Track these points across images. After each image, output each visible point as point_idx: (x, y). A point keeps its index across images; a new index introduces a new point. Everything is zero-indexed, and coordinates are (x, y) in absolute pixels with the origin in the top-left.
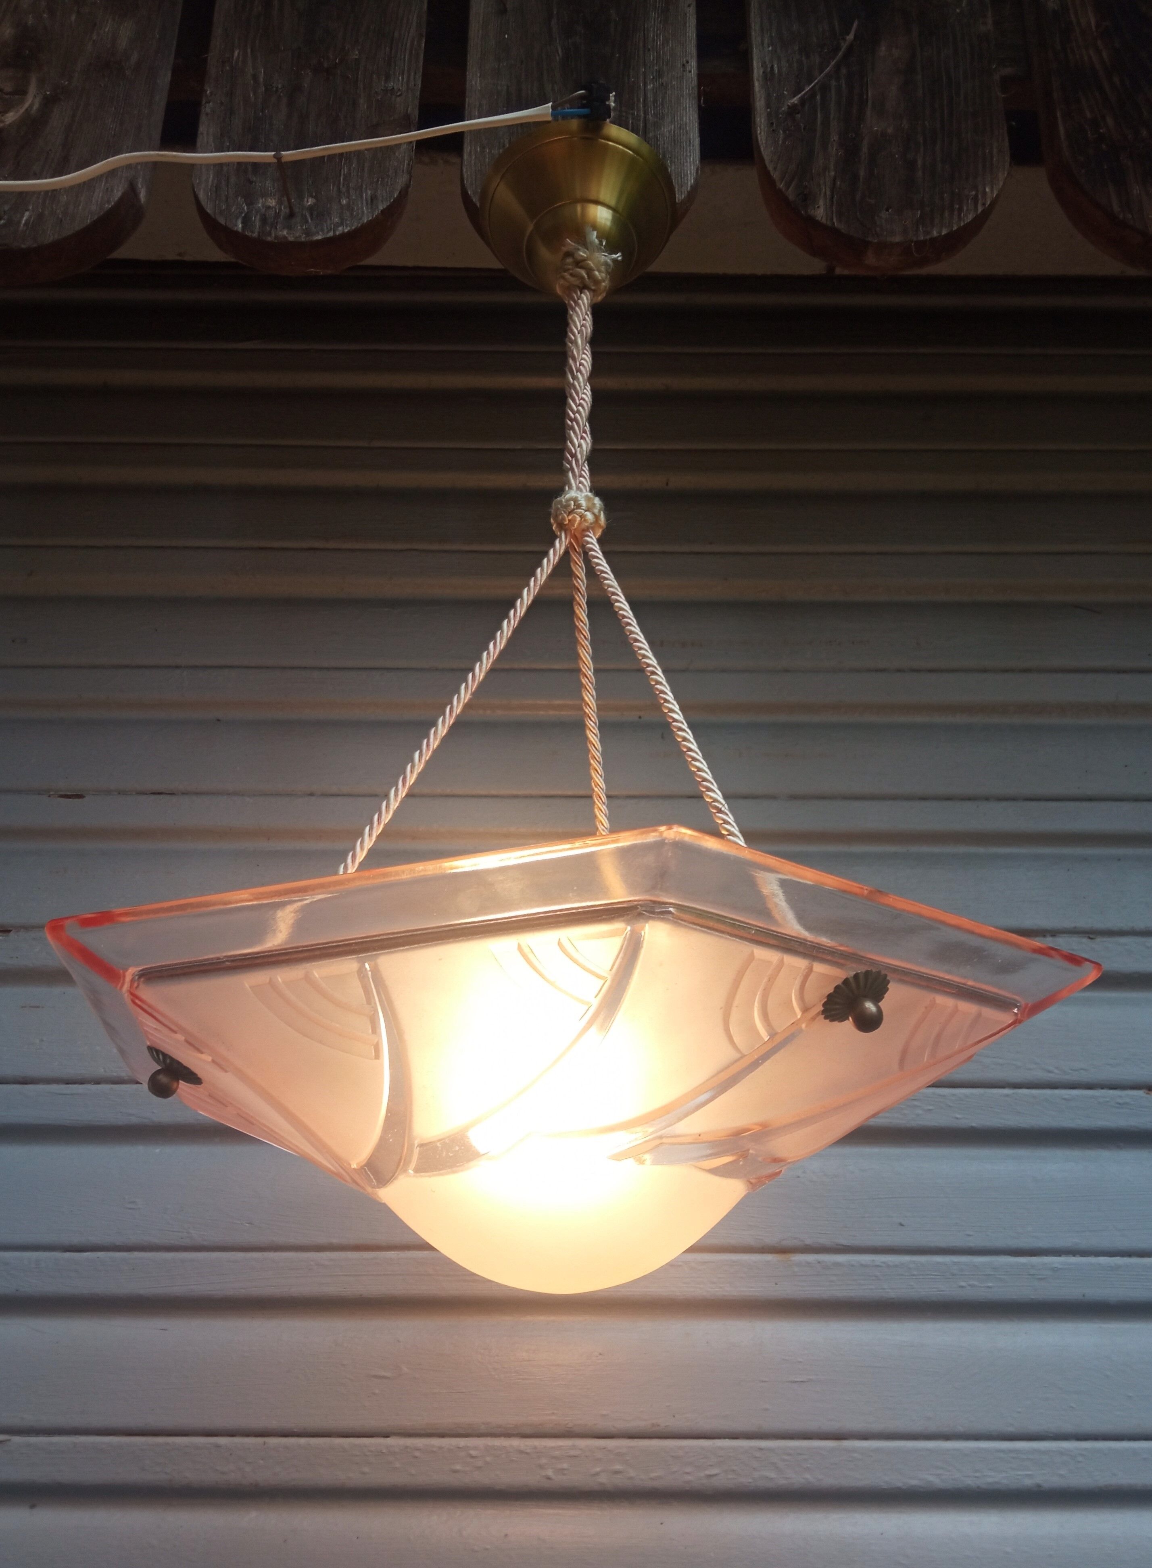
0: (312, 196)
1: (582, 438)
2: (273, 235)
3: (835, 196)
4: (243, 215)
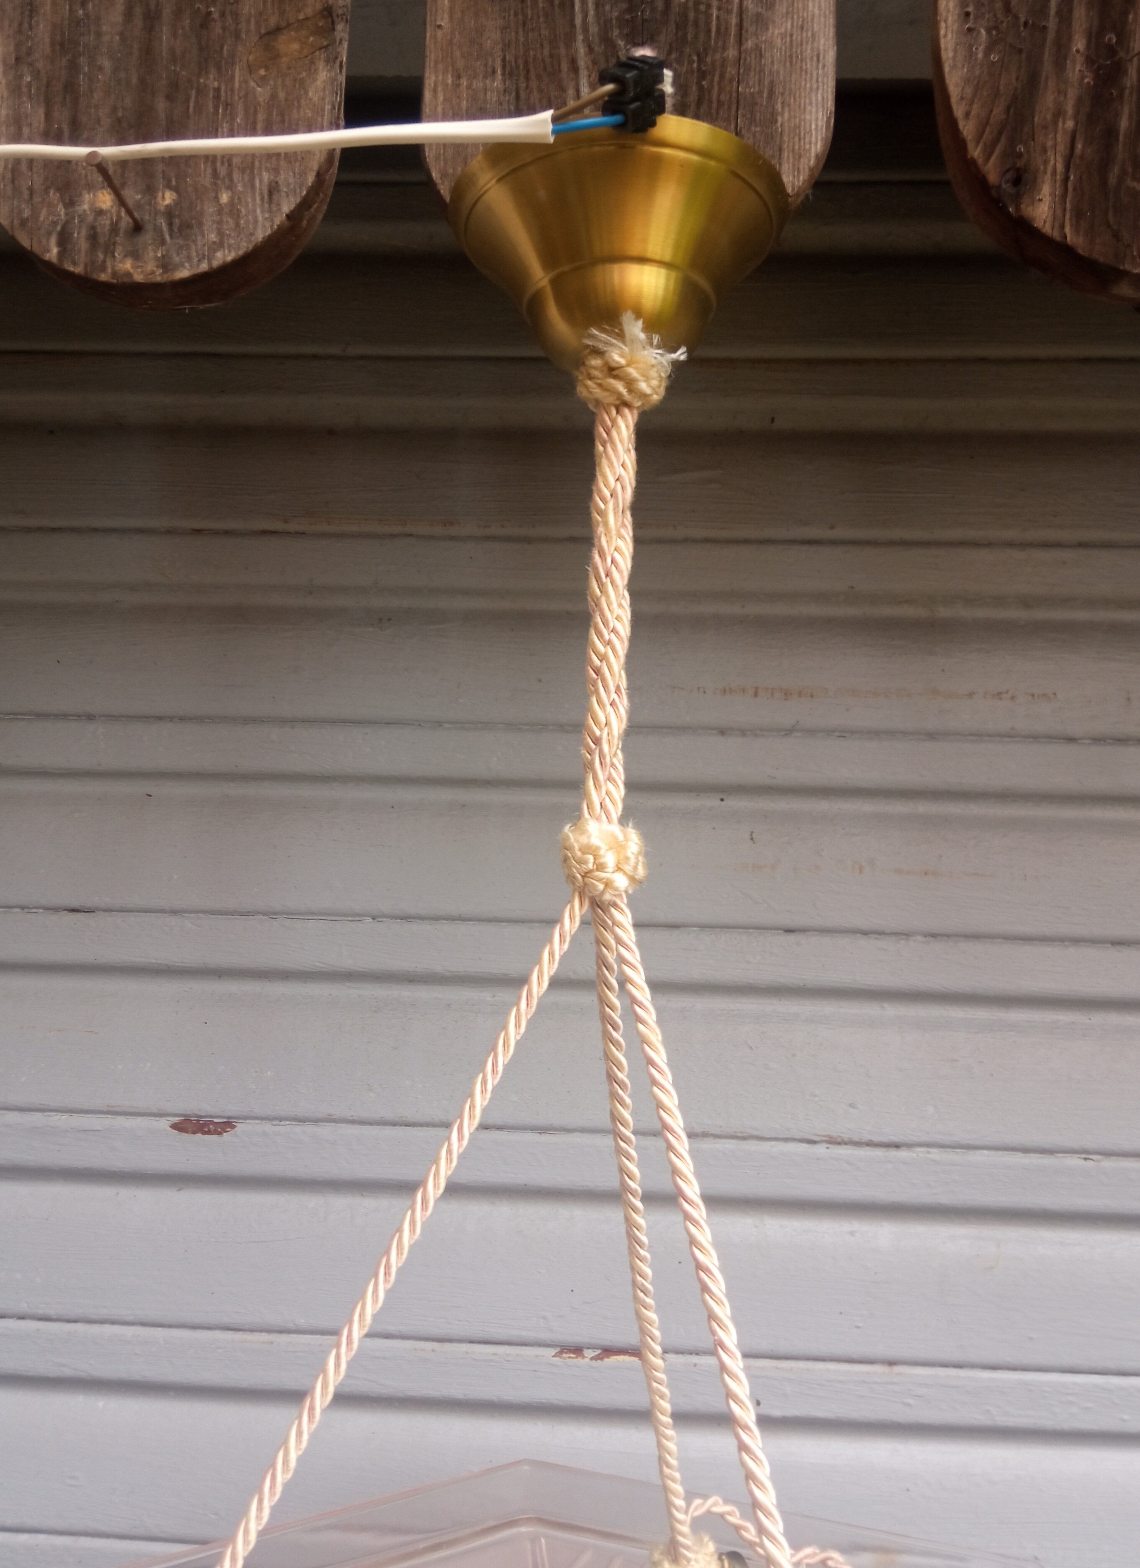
0: (169, 186)
1: (613, 704)
2: (109, 270)
3: (1072, 177)
4: (59, 228)
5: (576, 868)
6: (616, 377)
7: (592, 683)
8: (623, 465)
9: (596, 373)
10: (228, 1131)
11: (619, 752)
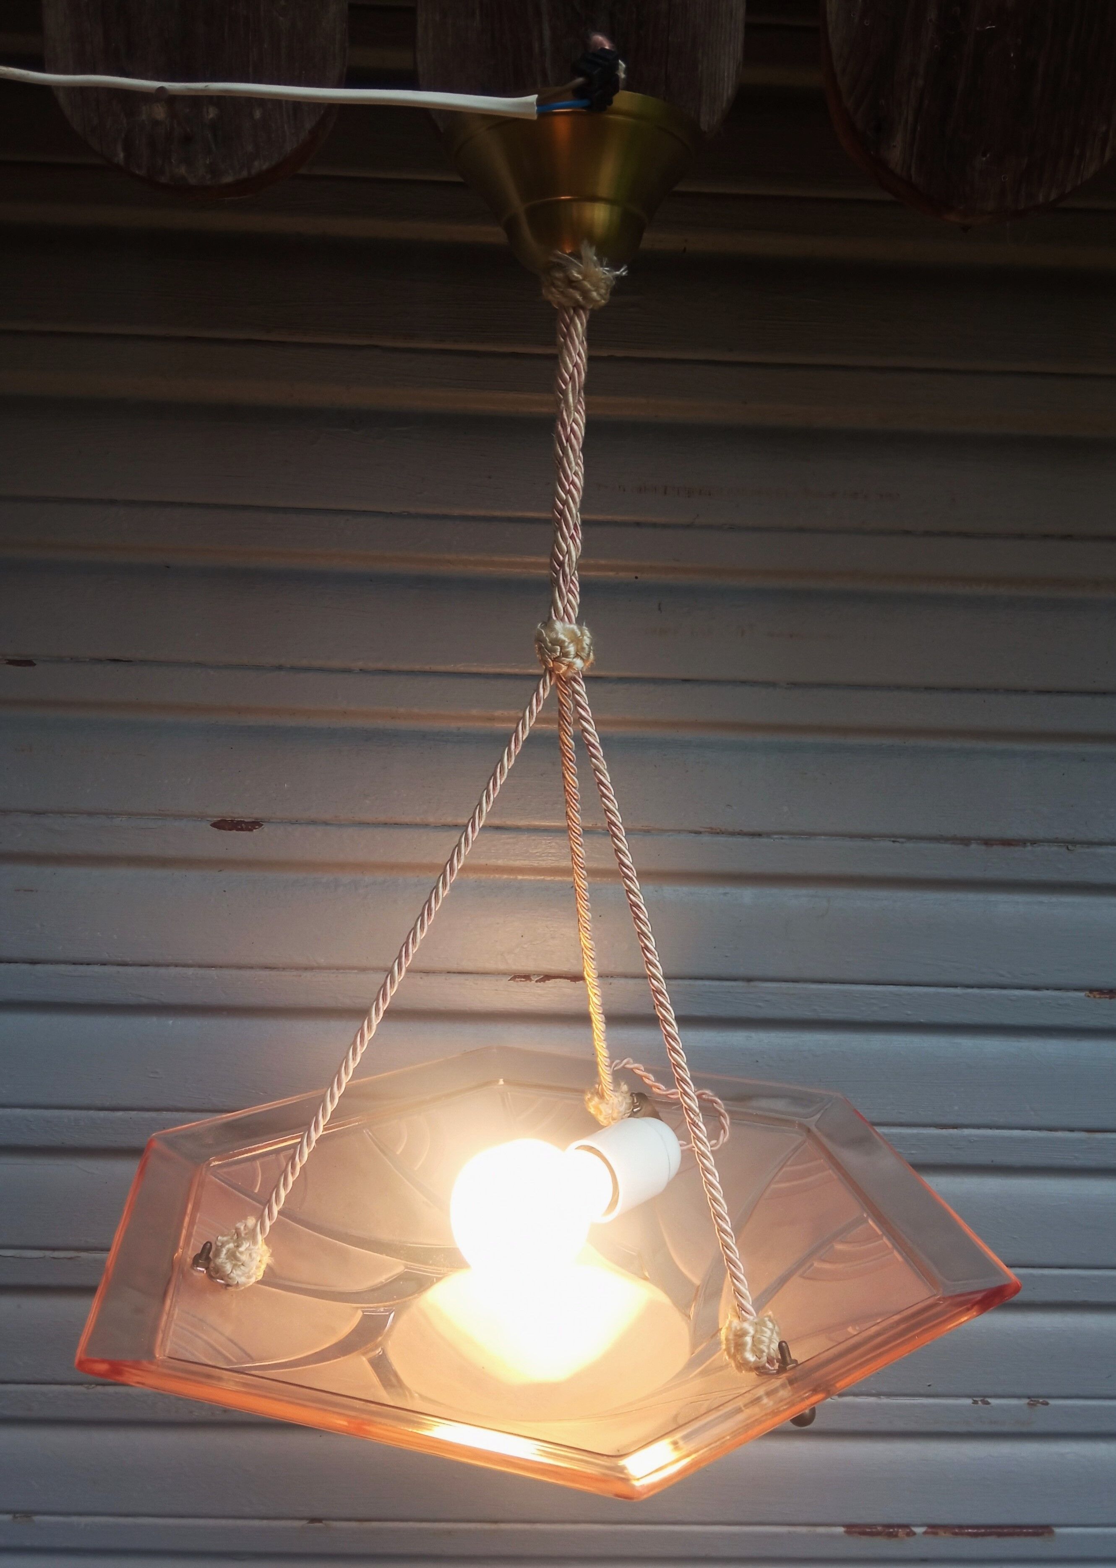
1: (572, 537)
2: (168, 174)
3: (919, 128)
4: (123, 135)
5: (548, 655)
6: (575, 288)
7: (557, 521)
8: (579, 355)
9: (559, 283)
10: (257, 828)
11: (576, 572)
